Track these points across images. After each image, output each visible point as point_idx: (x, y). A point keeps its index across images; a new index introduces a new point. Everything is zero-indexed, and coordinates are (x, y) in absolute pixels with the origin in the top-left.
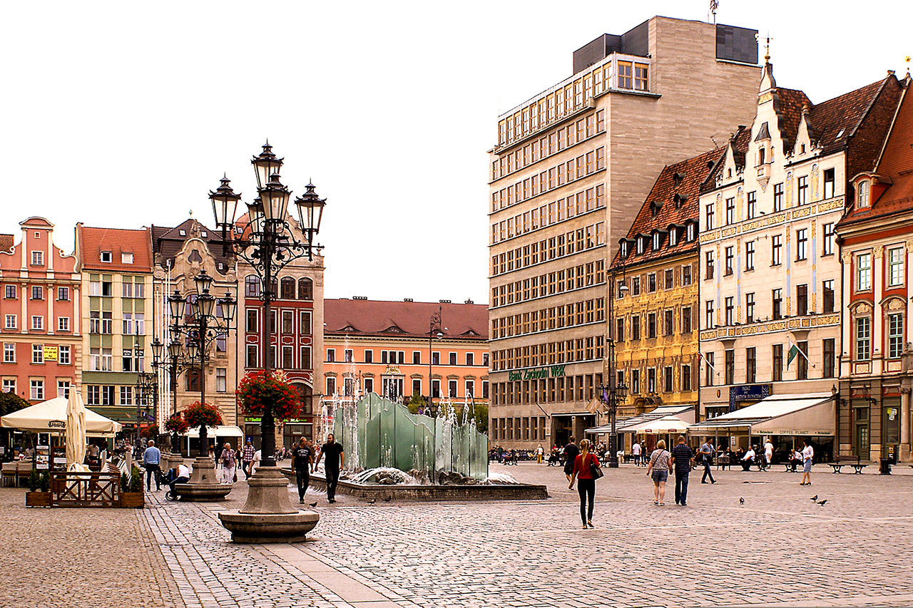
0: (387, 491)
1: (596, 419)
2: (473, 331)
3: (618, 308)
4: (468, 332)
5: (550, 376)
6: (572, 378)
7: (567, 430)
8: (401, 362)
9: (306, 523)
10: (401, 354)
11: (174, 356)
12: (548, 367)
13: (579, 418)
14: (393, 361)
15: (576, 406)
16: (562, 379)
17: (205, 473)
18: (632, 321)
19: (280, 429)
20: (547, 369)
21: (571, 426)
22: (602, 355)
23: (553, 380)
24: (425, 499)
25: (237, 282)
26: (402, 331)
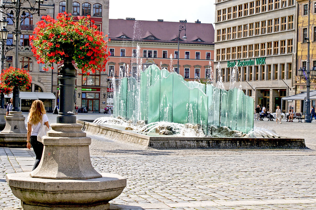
0: (170, 141)
1: (287, 92)
2: (200, 39)
3: (303, 21)
4: (197, 40)
5: (256, 64)
6: (270, 66)
7: (266, 98)
8: (155, 57)
9: (112, 190)
10: (155, 52)
11: (3, 39)
12: (254, 59)
13: (275, 90)
14: (150, 56)
15: (273, 83)
16: (264, 67)
17: (16, 124)
18: (313, 29)
19: (79, 95)
20: (253, 60)
21: (269, 95)
22: (292, 51)
23: (257, 67)
24: (202, 148)
25: (54, 5)
26: (156, 39)
